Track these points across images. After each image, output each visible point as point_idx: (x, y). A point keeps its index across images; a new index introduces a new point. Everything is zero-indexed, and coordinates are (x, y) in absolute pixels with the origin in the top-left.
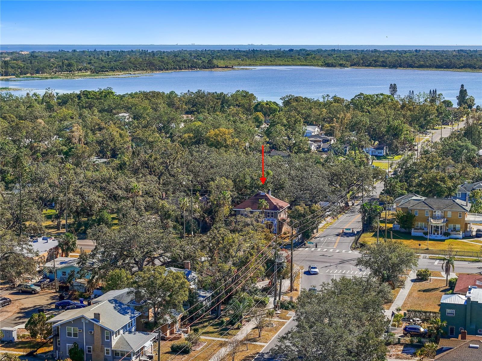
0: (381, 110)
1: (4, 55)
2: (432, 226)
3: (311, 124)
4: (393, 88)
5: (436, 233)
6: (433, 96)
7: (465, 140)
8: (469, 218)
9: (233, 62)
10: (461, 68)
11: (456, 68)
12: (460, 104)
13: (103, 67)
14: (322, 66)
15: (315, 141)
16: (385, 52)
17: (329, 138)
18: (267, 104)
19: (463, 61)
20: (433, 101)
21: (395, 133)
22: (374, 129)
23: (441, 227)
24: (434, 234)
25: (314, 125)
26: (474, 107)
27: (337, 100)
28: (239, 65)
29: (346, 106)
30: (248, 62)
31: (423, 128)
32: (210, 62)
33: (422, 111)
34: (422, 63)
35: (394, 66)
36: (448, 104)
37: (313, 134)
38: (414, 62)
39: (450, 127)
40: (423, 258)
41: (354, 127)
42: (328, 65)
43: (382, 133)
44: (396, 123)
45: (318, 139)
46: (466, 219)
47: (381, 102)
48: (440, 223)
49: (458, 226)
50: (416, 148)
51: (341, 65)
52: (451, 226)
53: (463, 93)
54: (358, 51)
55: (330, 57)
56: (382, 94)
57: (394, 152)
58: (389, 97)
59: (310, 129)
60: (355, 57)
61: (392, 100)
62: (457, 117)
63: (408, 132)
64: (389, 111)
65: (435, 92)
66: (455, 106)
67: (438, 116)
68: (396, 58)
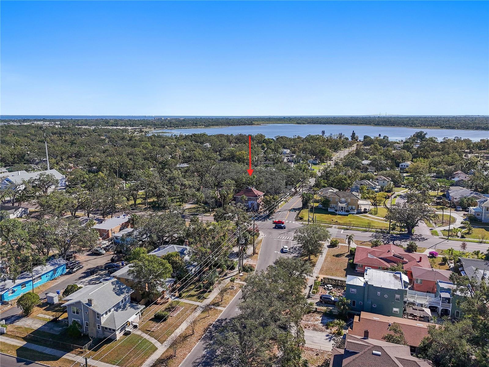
0: (317, 142)
1: (173, 119)
2: (339, 207)
3: (286, 148)
4: (323, 132)
5: (342, 211)
6: (341, 136)
7: (356, 157)
8: (360, 202)
9: (261, 122)
10: (352, 124)
11: (350, 124)
12: (352, 139)
13: (209, 124)
14: (296, 124)
15: (287, 156)
16: (321, 118)
17: (293, 155)
18: (268, 140)
19: (353, 121)
20: (340, 138)
21: (323, 153)
22: (313, 151)
23: (345, 207)
24: (341, 211)
25: (288, 149)
26: (358, 140)
27: (299, 138)
28: (263, 123)
29: (302, 140)
30: (267, 122)
31: (336, 150)
32: (251, 122)
33: (336, 142)
34: (336, 122)
35: (325, 123)
36: (347, 139)
37: (287, 153)
38: (333, 122)
39: (348, 149)
40: (334, 228)
41: (304, 150)
42: (298, 123)
43: (317, 153)
44: (323, 148)
45: (288, 155)
46: (358, 203)
47: (318, 138)
48: (344, 205)
49: (354, 207)
50: (332, 159)
51: (303, 123)
52: (350, 206)
53: (354, 134)
54: (311, 118)
55: (299, 120)
56: (318, 135)
57: (323, 161)
58: (321, 136)
59: (285, 150)
60: (309, 120)
61: (322, 137)
62: (351, 145)
63: (329, 152)
64: (320, 143)
65: (341, 134)
66: (350, 139)
67: (342, 145)
68: (326, 120)
